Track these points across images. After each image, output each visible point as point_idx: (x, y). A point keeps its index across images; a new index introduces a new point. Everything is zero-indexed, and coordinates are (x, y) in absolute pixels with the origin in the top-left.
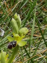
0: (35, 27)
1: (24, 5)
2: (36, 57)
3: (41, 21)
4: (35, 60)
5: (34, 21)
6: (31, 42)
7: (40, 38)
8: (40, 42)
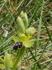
0: (42, 28)
1: (30, 3)
2: (43, 61)
3: (48, 21)
4: (42, 63)
5: (40, 20)
6: (38, 43)
7: (47, 40)
8: (47, 44)
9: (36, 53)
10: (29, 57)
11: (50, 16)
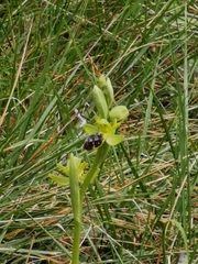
0: (152, 116)
1: (131, 66)
3: (165, 104)
4: (148, 184)
8: (159, 148)
9: (138, 163)
10: (123, 170)
11: (169, 95)
